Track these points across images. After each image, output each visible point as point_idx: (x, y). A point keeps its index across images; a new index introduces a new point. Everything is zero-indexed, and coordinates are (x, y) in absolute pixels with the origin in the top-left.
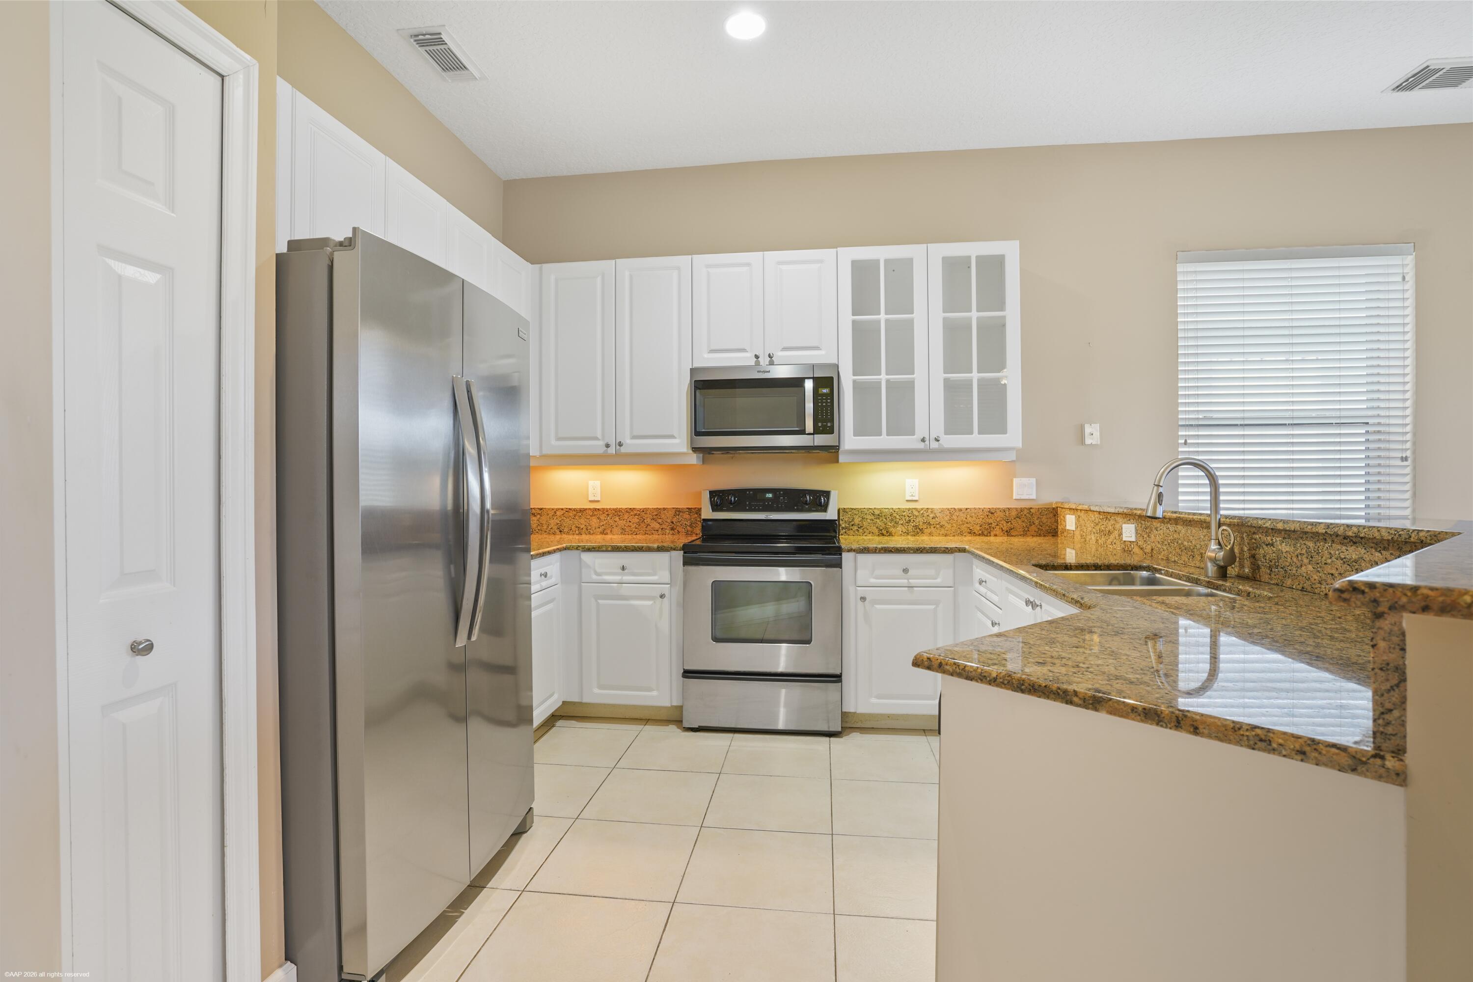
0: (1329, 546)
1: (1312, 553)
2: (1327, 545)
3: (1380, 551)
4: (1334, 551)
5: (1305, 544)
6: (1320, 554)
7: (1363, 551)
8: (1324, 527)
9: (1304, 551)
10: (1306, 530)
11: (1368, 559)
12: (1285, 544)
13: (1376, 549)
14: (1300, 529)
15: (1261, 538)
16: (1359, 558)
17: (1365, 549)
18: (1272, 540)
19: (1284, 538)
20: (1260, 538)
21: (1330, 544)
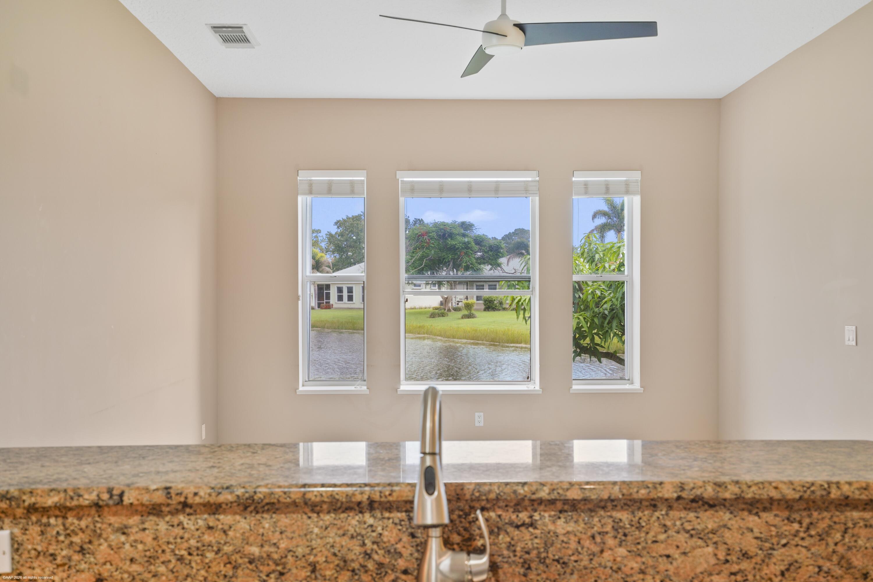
0: (662, 515)
1: (625, 528)
2: (657, 514)
3: (757, 514)
4: (673, 522)
5: (611, 517)
6: (644, 529)
7: (728, 515)
8: (674, 490)
9: (608, 528)
10: (635, 496)
11: (736, 526)
12: (563, 520)
13: (750, 512)
14: (623, 495)
15: (503, 517)
16: (720, 527)
17: (731, 513)
18: (531, 517)
19: (561, 512)
20: (499, 516)
21: (663, 512)
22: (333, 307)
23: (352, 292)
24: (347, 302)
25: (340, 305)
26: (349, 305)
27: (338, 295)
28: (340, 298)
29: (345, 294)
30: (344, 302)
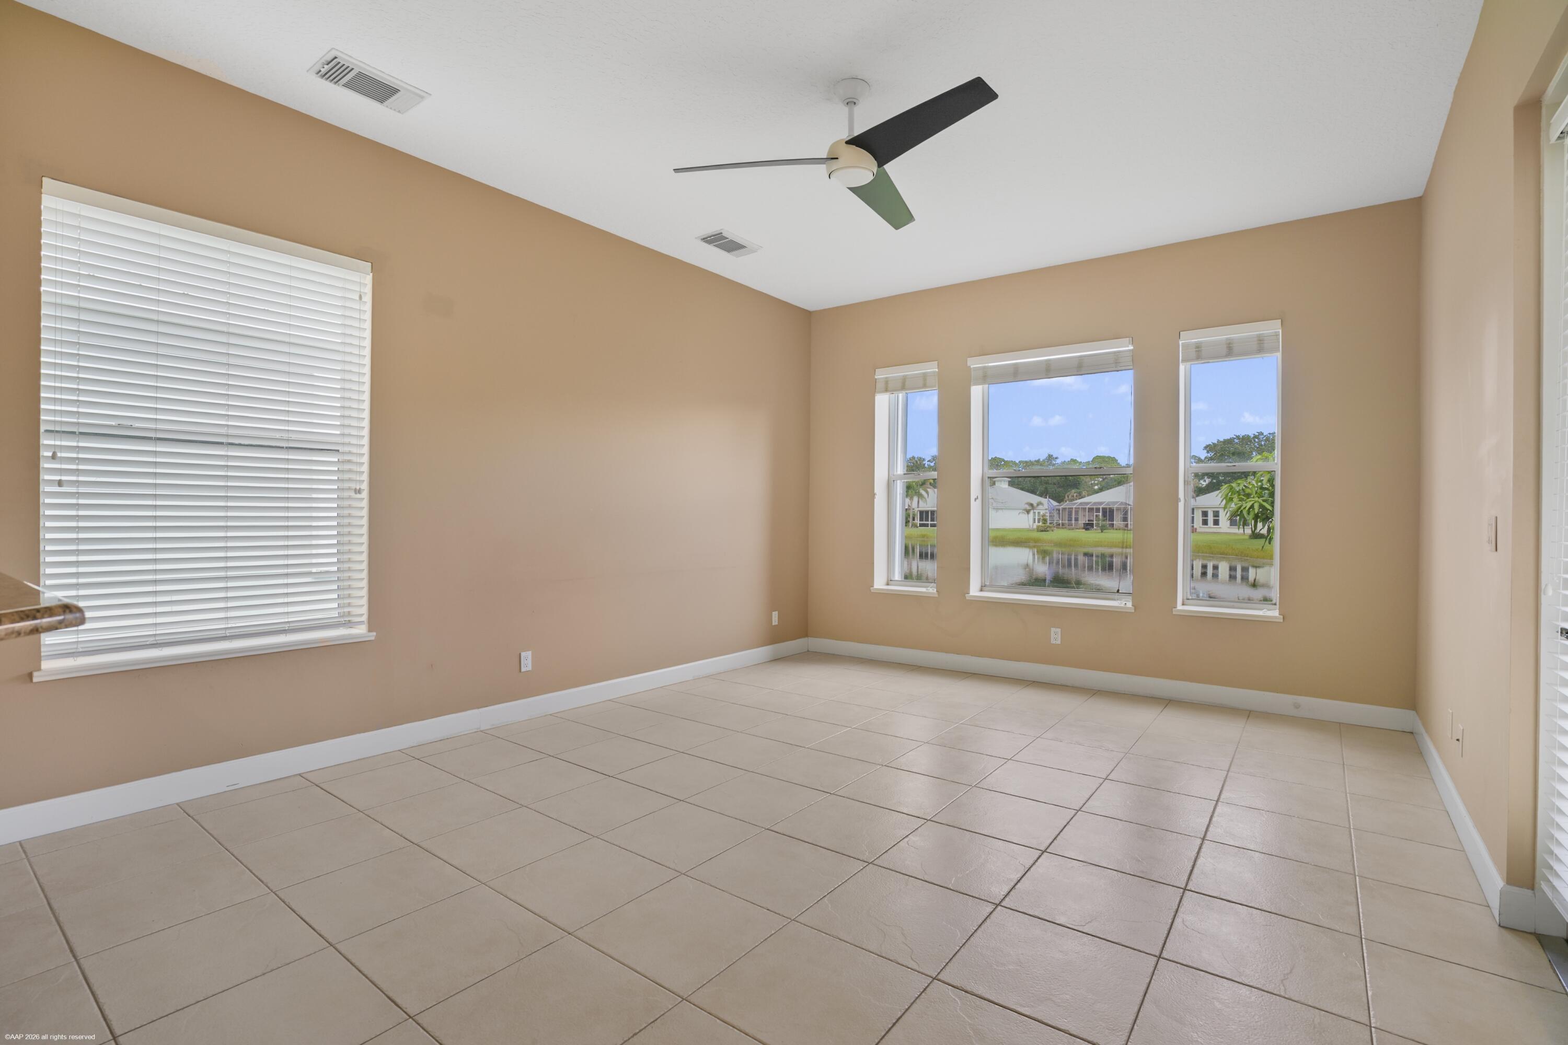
22: (1197, 531)
23: (1218, 516)
24: (1212, 526)
25: (1205, 529)
26: (1215, 529)
27: (1203, 519)
28: (1205, 522)
29: (1211, 518)
30: (1208, 526)
